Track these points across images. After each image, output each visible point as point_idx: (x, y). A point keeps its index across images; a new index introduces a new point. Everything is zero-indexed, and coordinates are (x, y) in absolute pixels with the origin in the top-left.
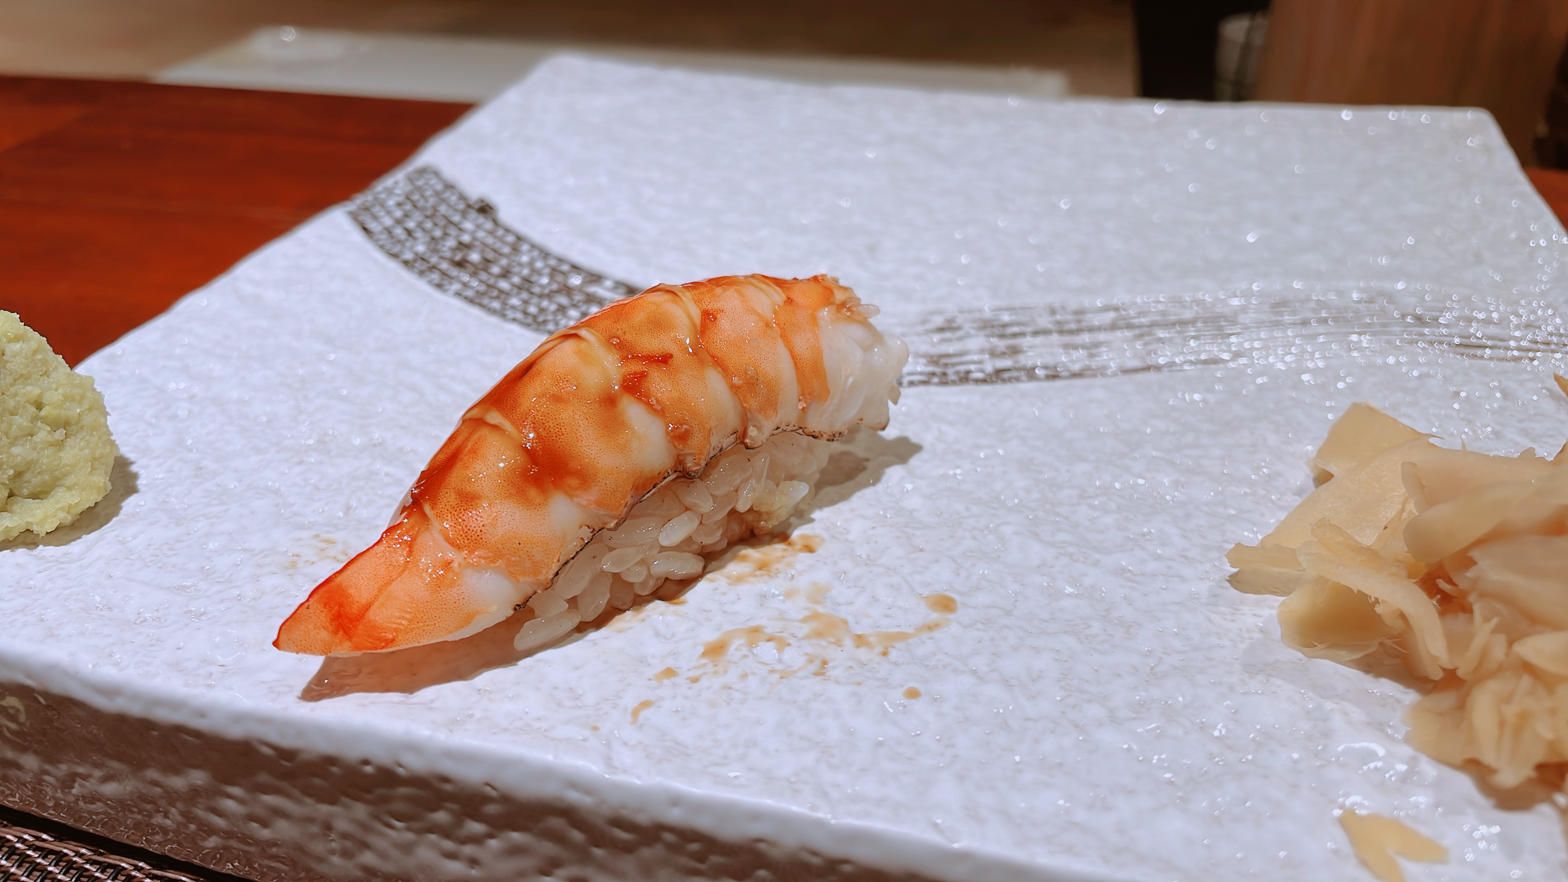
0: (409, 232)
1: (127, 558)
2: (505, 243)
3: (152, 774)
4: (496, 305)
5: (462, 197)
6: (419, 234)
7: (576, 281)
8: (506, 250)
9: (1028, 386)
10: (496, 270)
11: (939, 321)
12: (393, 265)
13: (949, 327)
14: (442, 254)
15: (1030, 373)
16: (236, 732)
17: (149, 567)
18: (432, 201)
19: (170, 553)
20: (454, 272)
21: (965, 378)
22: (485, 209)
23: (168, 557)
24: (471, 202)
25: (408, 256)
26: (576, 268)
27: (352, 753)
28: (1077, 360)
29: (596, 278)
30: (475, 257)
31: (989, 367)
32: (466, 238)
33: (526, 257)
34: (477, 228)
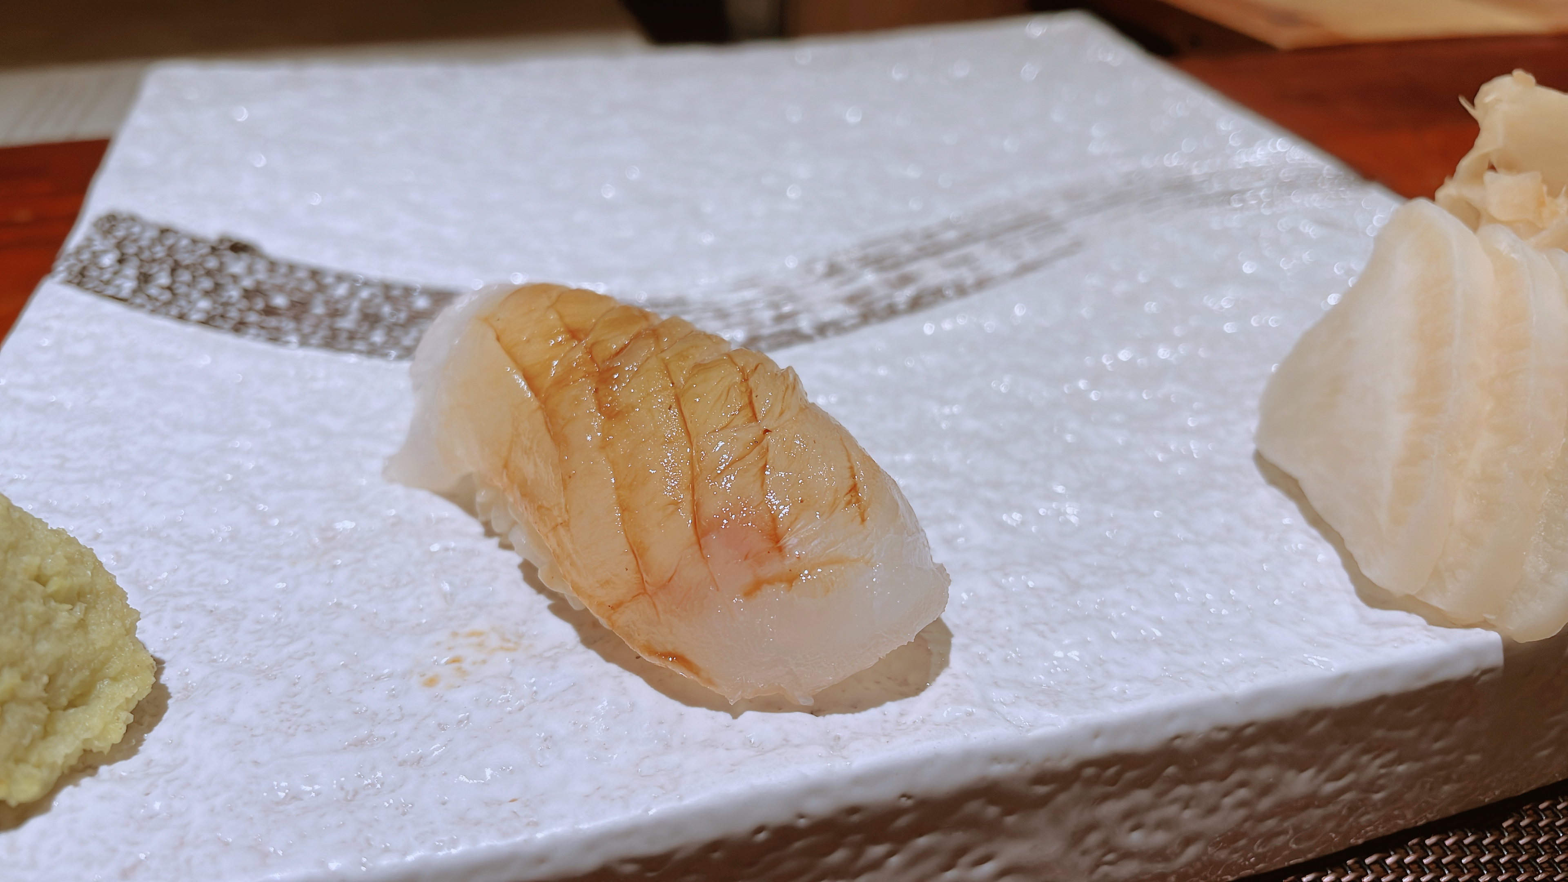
0: (169, 288)
1: (253, 736)
2: (300, 281)
4: (360, 346)
5: (195, 241)
6: (182, 290)
7: (421, 303)
8: (309, 286)
10: (319, 309)
12: (191, 330)
14: (239, 306)
15: (940, 293)
17: (293, 735)
18: (160, 252)
19: (299, 711)
20: (272, 322)
22: (239, 248)
23: (301, 716)
24: (214, 245)
25: (196, 316)
26: (408, 291)
28: (967, 275)
30: (280, 301)
31: (902, 296)
32: (248, 283)
33: (341, 290)
34: (250, 271)
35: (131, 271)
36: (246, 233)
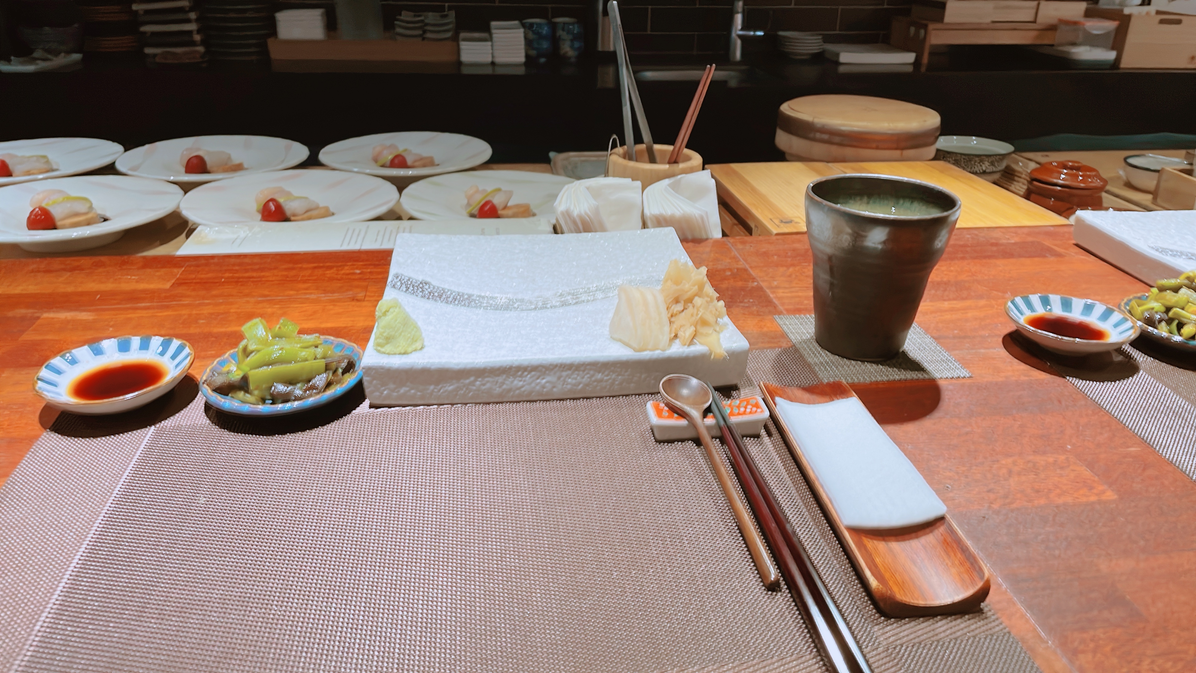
3: (462, 381)
4: (453, 304)
5: (417, 280)
6: (416, 290)
7: (466, 296)
9: (583, 304)
12: (421, 299)
13: (561, 295)
16: (483, 366)
20: (435, 298)
21: (570, 304)
22: (426, 283)
25: (421, 296)
26: (463, 294)
27: (505, 365)
28: (592, 298)
32: (429, 290)
33: (449, 293)
34: (429, 288)
35: (404, 286)
36: (428, 279)
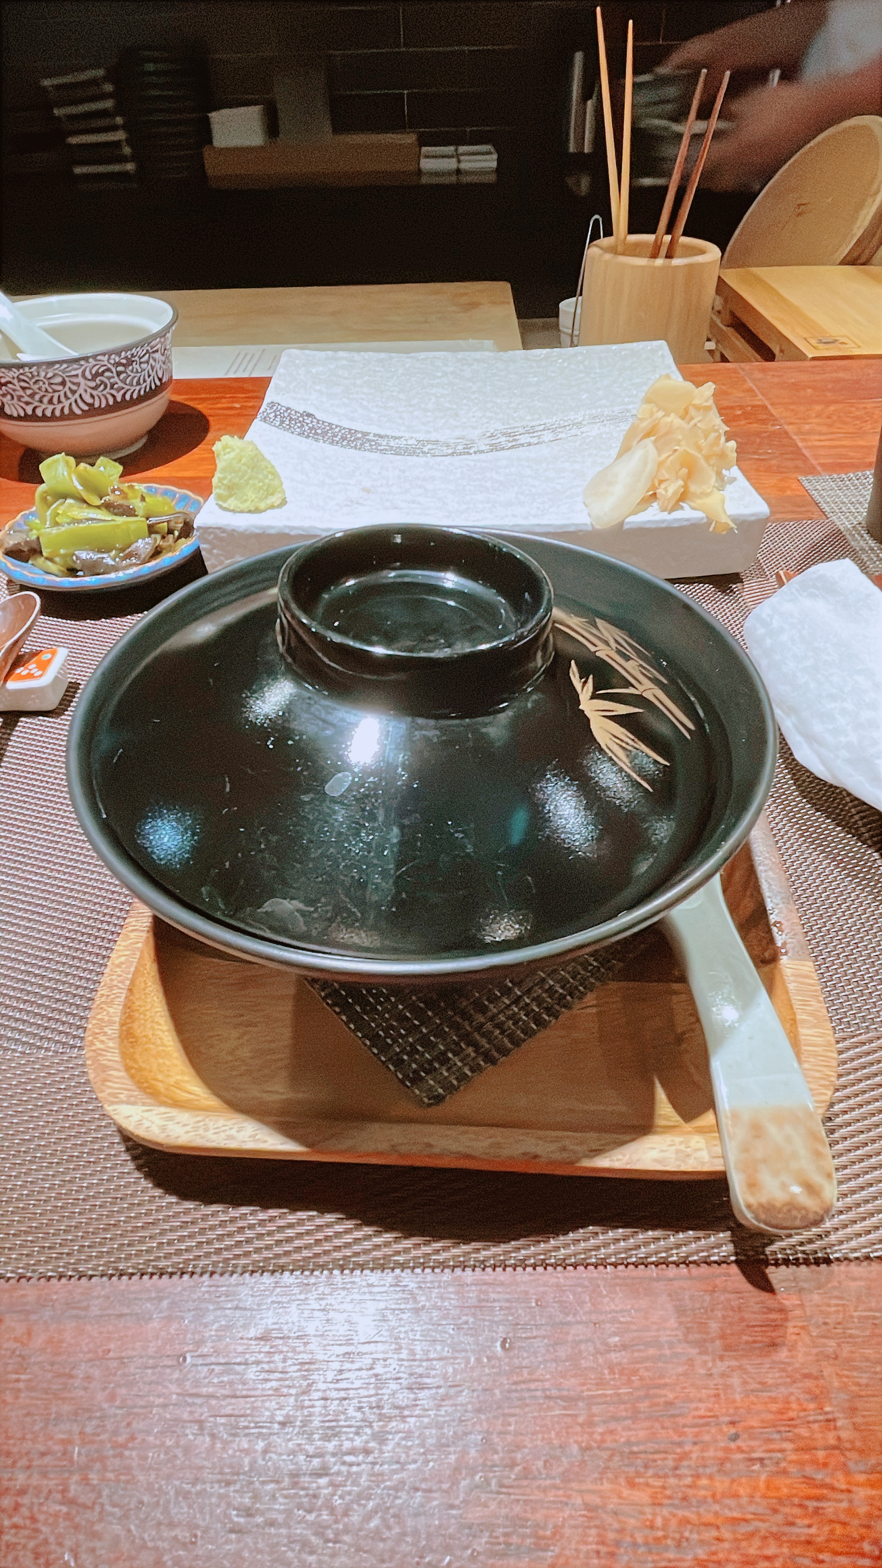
0: (289, 425)
2: (325, 426)
4: (339, 444)
5: (296, 412)
8: (328, 427)
9: (521, 448)
10: (330, 434)
11: (489, 434)
12: (298, 437)
13: (492, 436)
15: (522, 445)
21: (503, 449)
25: (296, 433)
26: (356, 432)
28: (535, 440)
29: (365, 434)
31: (510, 445)
32: (311, 425)
33: (337, 430)
34: (311, 422)
35: (278, 419)
36: (311, 411)
